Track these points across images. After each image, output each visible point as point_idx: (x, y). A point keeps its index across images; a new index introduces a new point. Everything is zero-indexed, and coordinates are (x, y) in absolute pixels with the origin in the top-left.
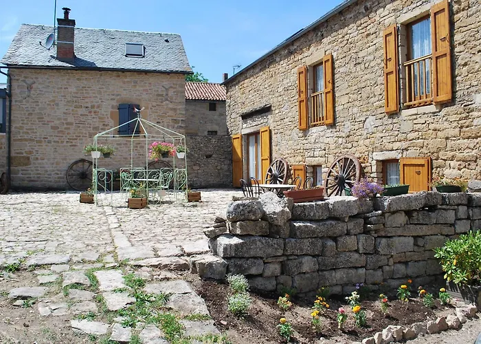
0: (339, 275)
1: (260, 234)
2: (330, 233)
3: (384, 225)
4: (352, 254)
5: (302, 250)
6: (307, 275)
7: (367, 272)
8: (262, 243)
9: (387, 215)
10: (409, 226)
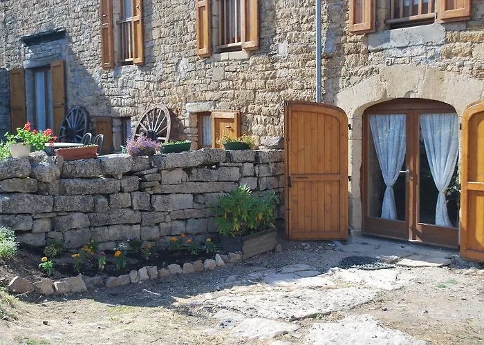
0: (112, 232)
1: (28, 191)
2: (102, 190)
3: (160, 182)
4: (125, 210)
5: (72, 206)
6: (78, 231)
7: (143, 228)
8: (30, 200)
9: (163, 172)
10: (188, 183)
